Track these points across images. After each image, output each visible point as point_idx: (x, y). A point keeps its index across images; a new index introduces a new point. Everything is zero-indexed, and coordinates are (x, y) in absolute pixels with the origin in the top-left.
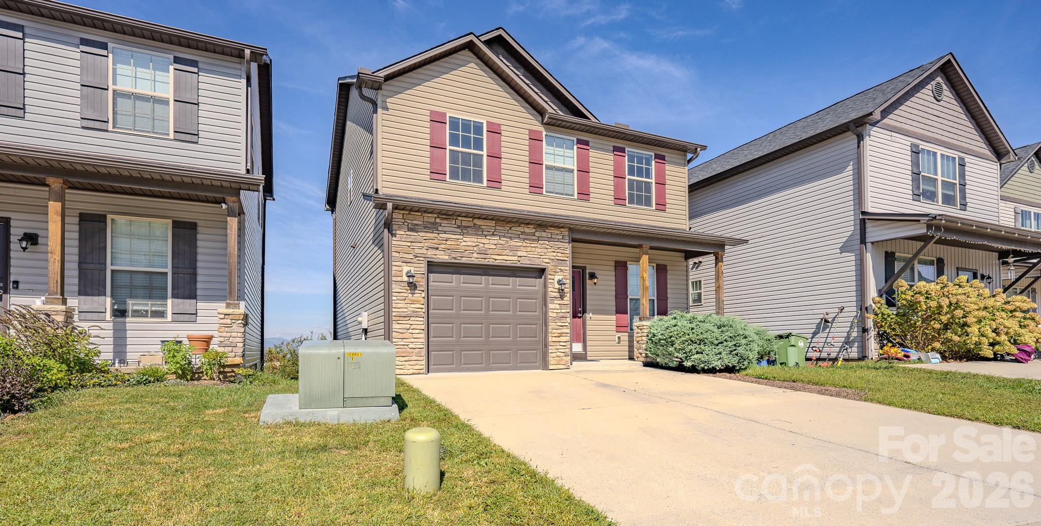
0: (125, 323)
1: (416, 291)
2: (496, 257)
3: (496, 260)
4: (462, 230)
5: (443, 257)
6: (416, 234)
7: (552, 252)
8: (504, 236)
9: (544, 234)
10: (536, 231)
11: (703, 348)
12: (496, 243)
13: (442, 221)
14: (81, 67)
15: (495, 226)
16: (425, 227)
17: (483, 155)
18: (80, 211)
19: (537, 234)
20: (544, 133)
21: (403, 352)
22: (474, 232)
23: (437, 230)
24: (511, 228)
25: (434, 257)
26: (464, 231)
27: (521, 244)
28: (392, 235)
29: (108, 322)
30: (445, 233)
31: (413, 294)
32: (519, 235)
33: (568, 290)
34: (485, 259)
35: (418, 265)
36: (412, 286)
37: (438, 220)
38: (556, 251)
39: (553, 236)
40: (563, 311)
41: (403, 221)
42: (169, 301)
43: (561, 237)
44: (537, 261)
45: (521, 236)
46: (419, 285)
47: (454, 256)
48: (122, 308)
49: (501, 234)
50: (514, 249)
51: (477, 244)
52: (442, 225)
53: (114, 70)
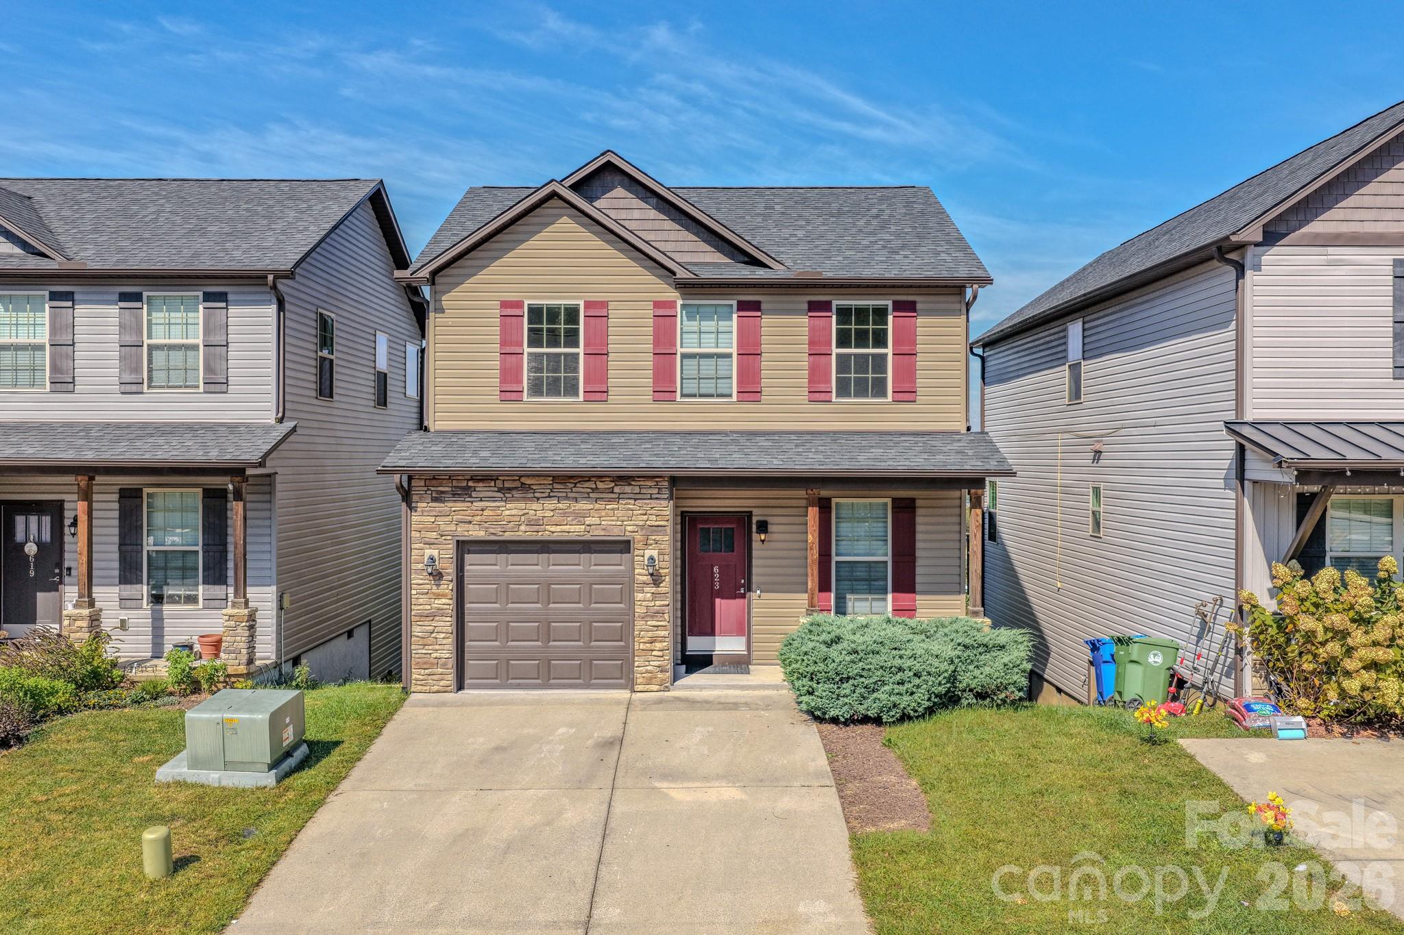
0: (162, 611)
1: (442, 582)
2: (553, 529)
3: (553, 532)
4: (504, 494)
5: (479, 534)
6: (443, 505)
7: (641, 514)
8: (567, 498)
9: (628, 489)
10: (616, 485)
11: (815, 685)
12: (553, 508)
13: (476, 485)
14: (120, 326)
15: (552, 484)
16: (454, 495)
17: (578, 354)
18: (120, 487)
19: (617, 490)
20: (680, 302)
21: (425, 663)
22: (521, 496)
23: (471, 497)
24: (576, 484)
25: (466, 533)
26: (507, 495)
27: (591, 506)
28: (411, 509)
29: (145, 609)
30: (481, 500)
31: (438, 585)
32: (588, 493)
33: (667, 571)
34: (538, 532)
35: (445, 547)
36: (437, 576)
37: (471, 484)
38: (648, 512)
39: (643, 491)
40: (658, 603)
41: (426, 488)
42: (201, 588)
43: (656, 491)
44: (615, 530)
45: (591, 495)
46: (446, 573)
47: (492, 531)
48: (159, 593)
49: (560, 495)
50: (580, 517)
51: (526, 511)
52: (477, 489)
53: (149, 322)
